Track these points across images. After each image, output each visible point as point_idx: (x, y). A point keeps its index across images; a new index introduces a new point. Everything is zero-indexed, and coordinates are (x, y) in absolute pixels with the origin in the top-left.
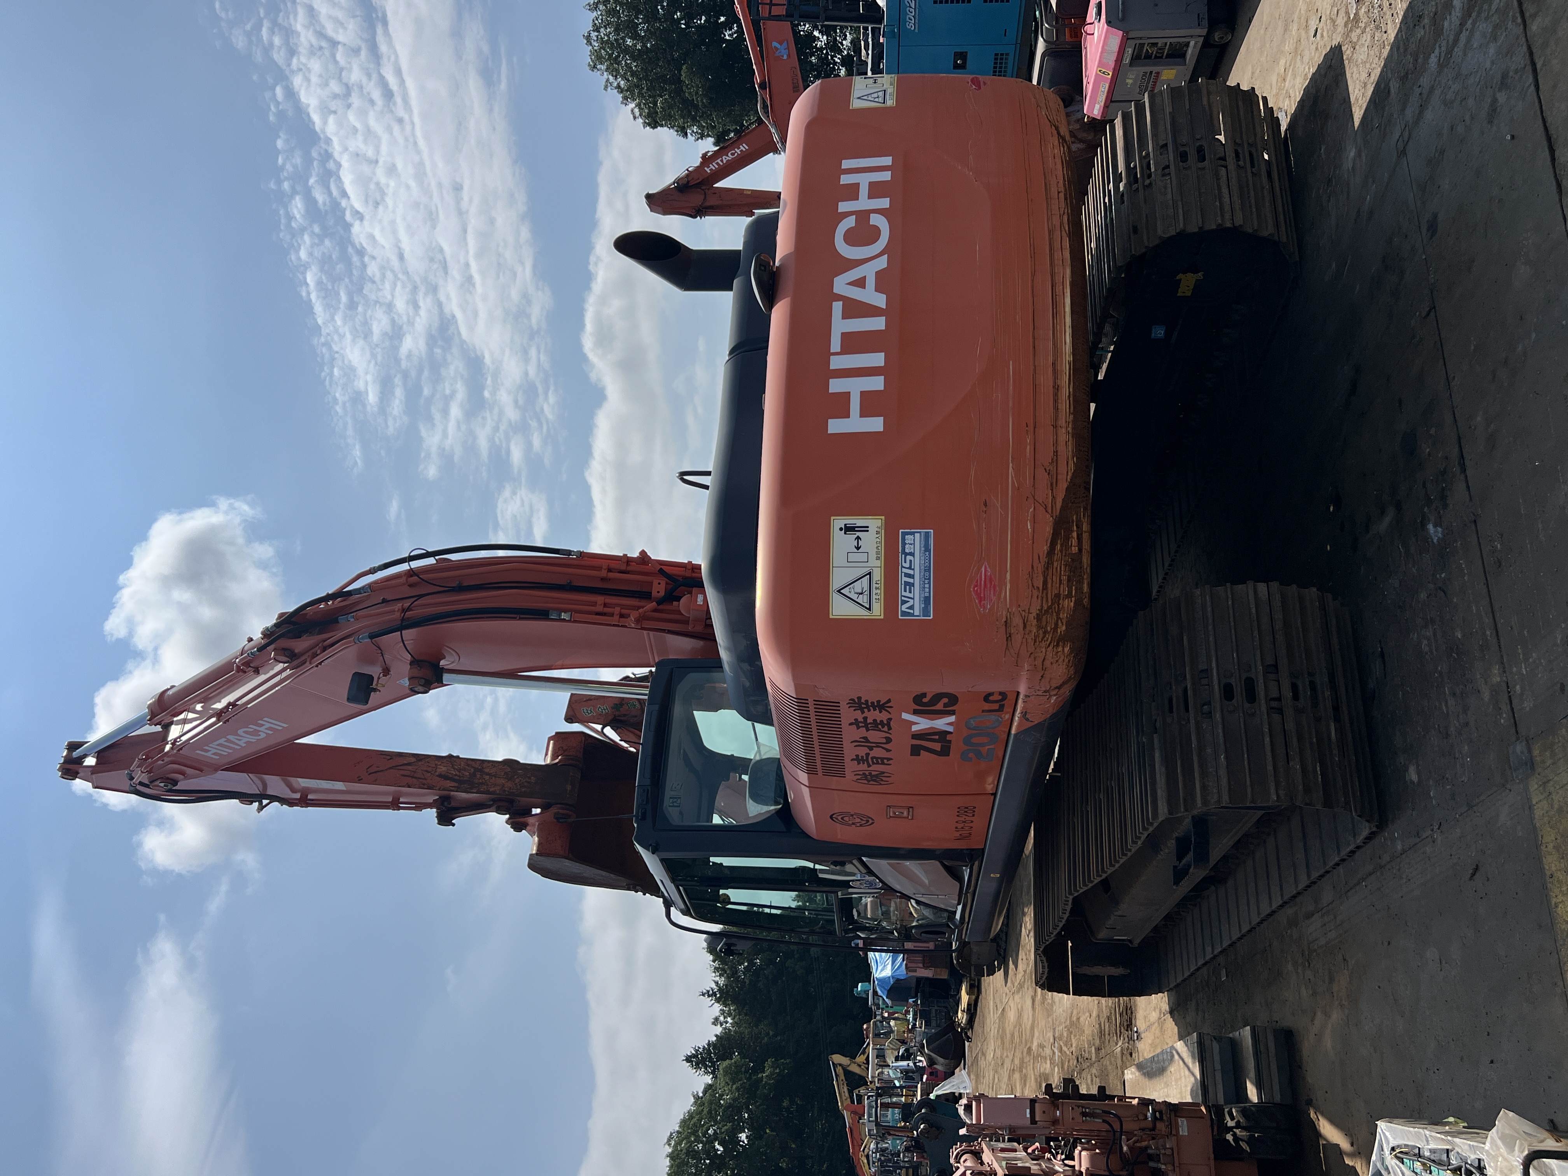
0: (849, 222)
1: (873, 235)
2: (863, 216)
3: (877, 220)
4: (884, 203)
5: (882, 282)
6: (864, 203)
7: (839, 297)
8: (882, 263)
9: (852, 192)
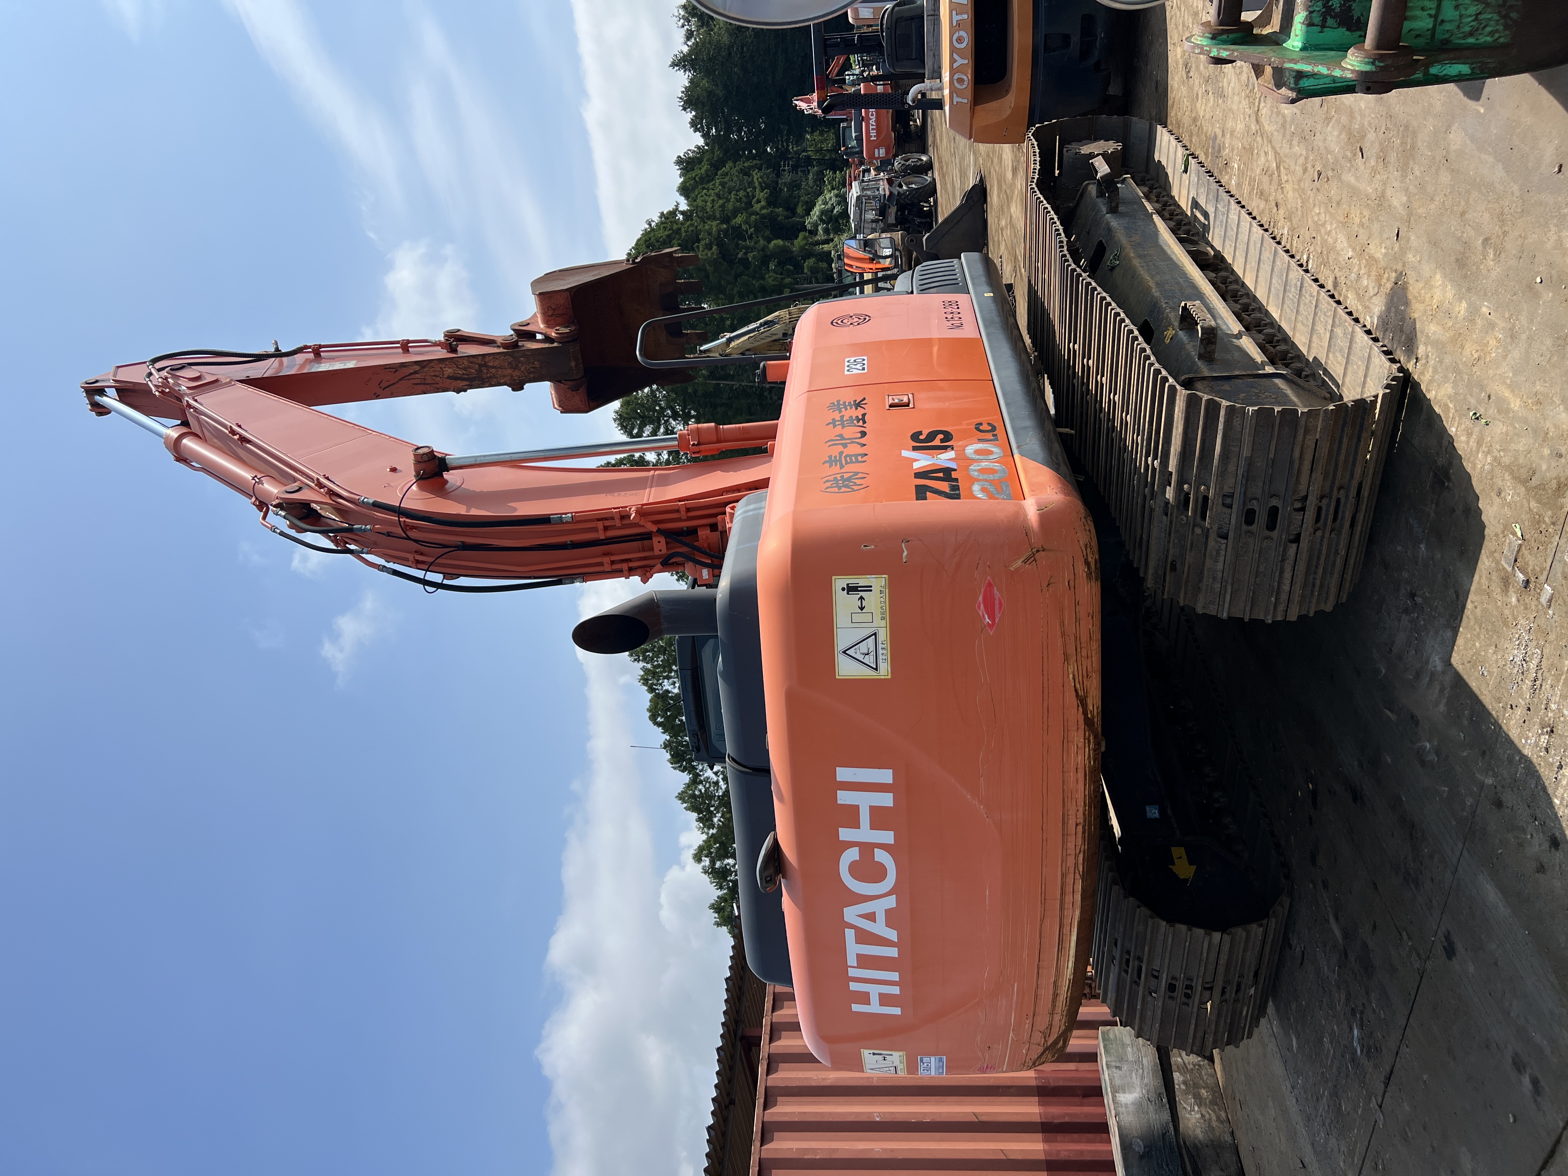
0: (851, 855)
1: (879, 874)
2: (867, 849)
3: (881, 856)
4: (887, 837)
5: (891, 918)
6: (865, 833)
7: (851, 926)
8: (891, 902)
9: (851, 817)
